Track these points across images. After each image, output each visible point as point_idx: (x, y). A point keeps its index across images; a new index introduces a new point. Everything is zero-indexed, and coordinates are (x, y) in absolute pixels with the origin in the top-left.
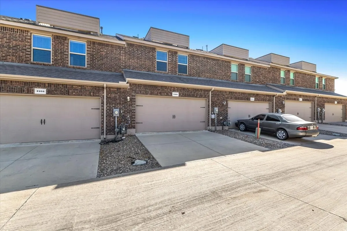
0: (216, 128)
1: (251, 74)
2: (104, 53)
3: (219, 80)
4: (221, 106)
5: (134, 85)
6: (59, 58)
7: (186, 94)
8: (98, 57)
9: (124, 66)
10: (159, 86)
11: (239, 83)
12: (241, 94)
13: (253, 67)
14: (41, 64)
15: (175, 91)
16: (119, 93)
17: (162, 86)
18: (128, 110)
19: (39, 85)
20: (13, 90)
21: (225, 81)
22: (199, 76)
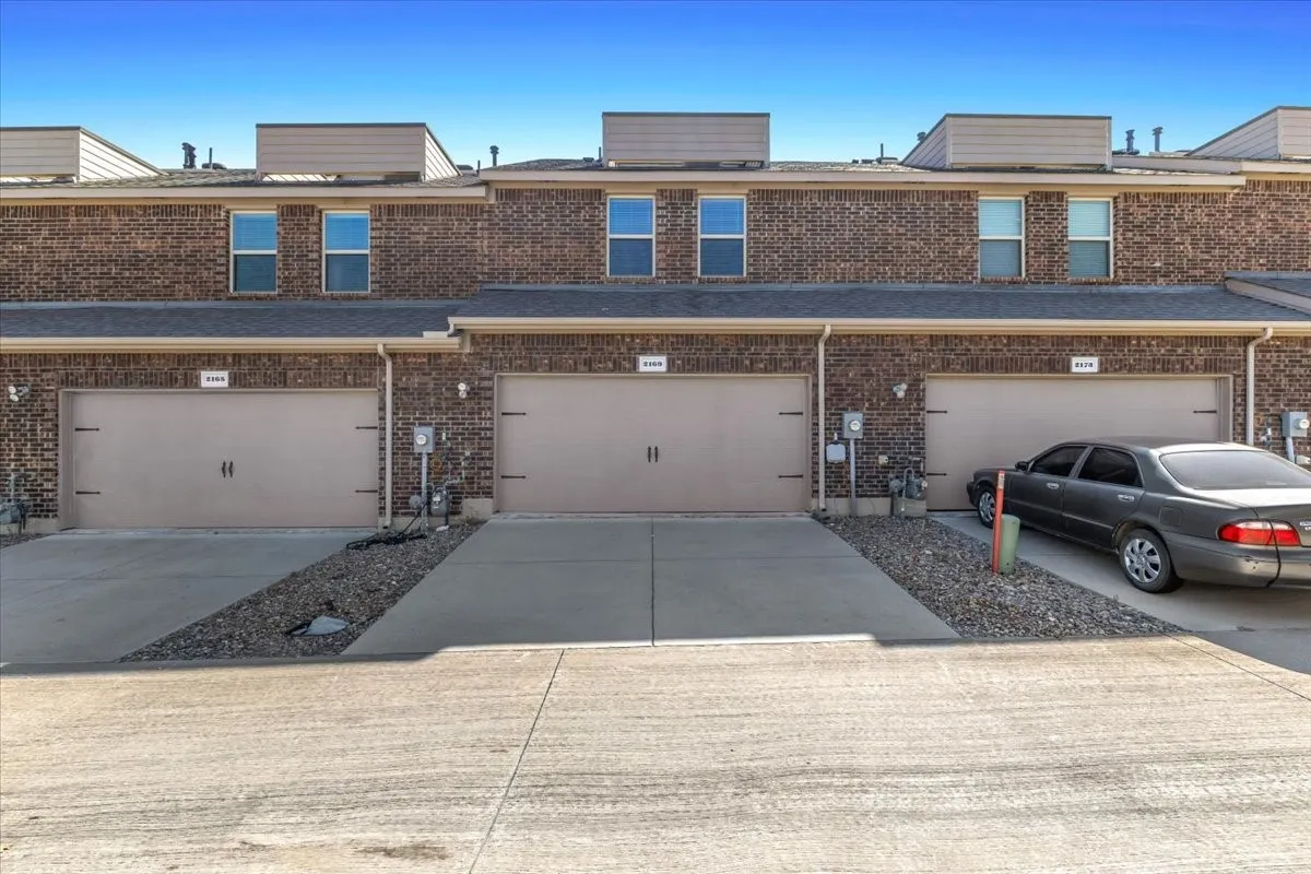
0: (852, 506)
1: (1110, 239)
2: (421, 239)
3: (909, 285)
4: (882, 404)
5: (487, 340)
6: (295, 273)
7: (698, 359)
8: (402, 255)
9: (487, 273)
10: (583, 335)
11: (1029, 287)
12: (1008, 345)
13: (1121, 200)
14: (250, 298)
15: (651, 349)
16: (434, 373)
17: (593, 336)
18: (467, 429)
19: (212, 360)
20: (154, 379)
21: (943, 286)
22: (801, 278)
